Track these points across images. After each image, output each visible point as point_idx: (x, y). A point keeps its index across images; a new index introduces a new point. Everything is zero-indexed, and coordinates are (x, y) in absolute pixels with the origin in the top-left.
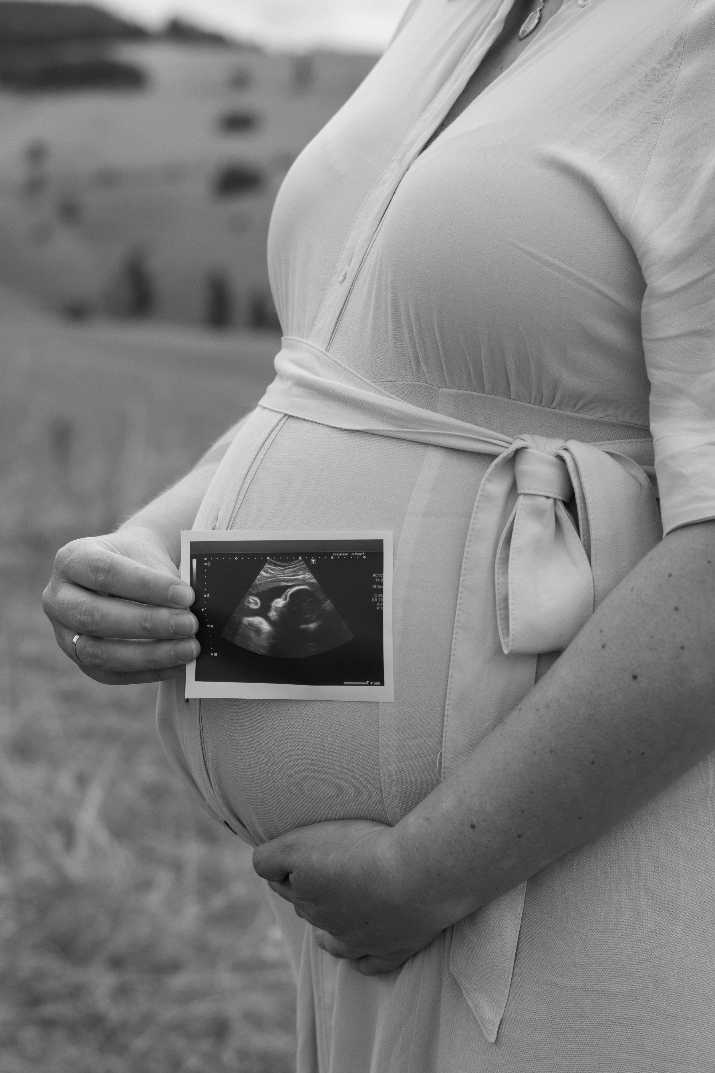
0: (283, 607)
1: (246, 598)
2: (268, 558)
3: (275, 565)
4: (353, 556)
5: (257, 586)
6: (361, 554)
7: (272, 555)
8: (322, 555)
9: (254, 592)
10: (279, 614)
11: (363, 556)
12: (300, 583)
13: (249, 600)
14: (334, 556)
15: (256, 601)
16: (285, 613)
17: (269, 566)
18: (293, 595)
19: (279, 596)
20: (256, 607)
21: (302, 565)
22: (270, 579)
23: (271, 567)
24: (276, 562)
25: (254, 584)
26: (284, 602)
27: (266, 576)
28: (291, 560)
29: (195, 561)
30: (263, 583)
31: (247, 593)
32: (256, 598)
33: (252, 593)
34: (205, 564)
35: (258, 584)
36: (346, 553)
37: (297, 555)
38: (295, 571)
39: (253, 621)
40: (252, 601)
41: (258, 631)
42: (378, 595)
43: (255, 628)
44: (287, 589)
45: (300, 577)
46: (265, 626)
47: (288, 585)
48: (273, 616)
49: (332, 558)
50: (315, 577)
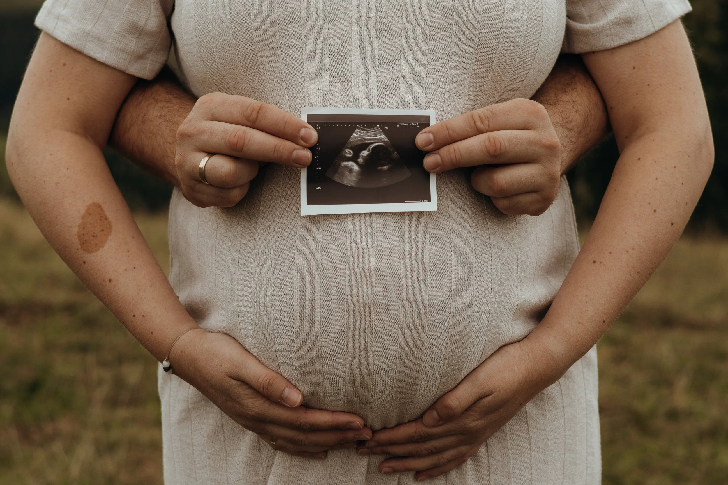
0: (367, 156)
1: (343, 150)
2: (358, 125)
3: (362, 130)
4: (411, 125)
5: (351, 142)
6: (416, 124)
7: (360, 124)
8: (392, 124)
9: (349, 147)
10: (364, 160)
12: (378, 141)
13: (345, 151)
15: (350, 152)
16: (367, 159)
17: (358, 130)
18: (374, 148)
19: (365, 149)
20: (350, 156)
21: (379, 130)
22: (359, 139)
23: (360, 131)
24: (363, 128)
25: (349, 141)
26: (368, 153)
27: (357, 136)
28: (372, 127)
30: (355, 141)
31: (345, 147)
32: (350, 150)
33: (348, 147)
35: (352, 141)
36: (407, 123)
37: (376, 124)
38: (375, 133)
39: (348, 164)
40: (347, 152)
41: (351, 170)
43: (349, 168)
44: (370, 145)
45: (378, 137)
46: (356, 168)
47: (370, 142)
48: (361, 161)
49: (398, 126)
50: (388, 138)
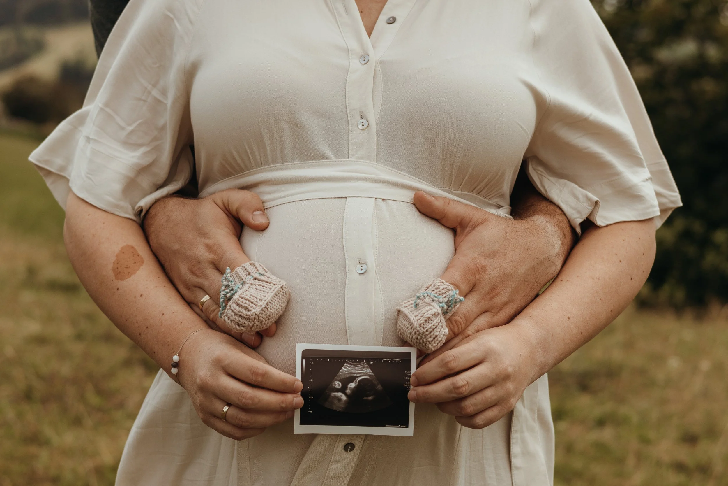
0: (354, 388)
1: (333, 382)
2: (347, 360)
3: (351, 364)
4: (394, 361)
5: (340, 375)
7: (349, 359)
8: (377, 359)
9: (338, 379)
10: (352, 391)
11: (399, 361)
12: (364, 375)
13: (335, 383)
14: (384, 360)
15: (339, 384)
16: (355, 391)
17: (347, 365)
18: (360, 381)
19: (352, 382)
20: (339, 387)
21: (366, 364)
22: (347, 372)
25: (338, 374)
26: (355, 385)
27: (345, 370)
28: (359, 362)
29: (304, 361)
30: (343, 374)
31: (334, 379)
32: (339, 382)
34: (311, 362)
36: (390, 359)
37: (363, 359)
38: (362, 368)
39: (337, 395)
40: (337, 384)
41: (339, 400)
42: (408, 383)
43: (337, 398)
44: (357, 378)
45: (364, 371)
46: (344, 398)
47: (357, 375)
48: (349, 392)
49: (382, 361)
50: (373, 372)
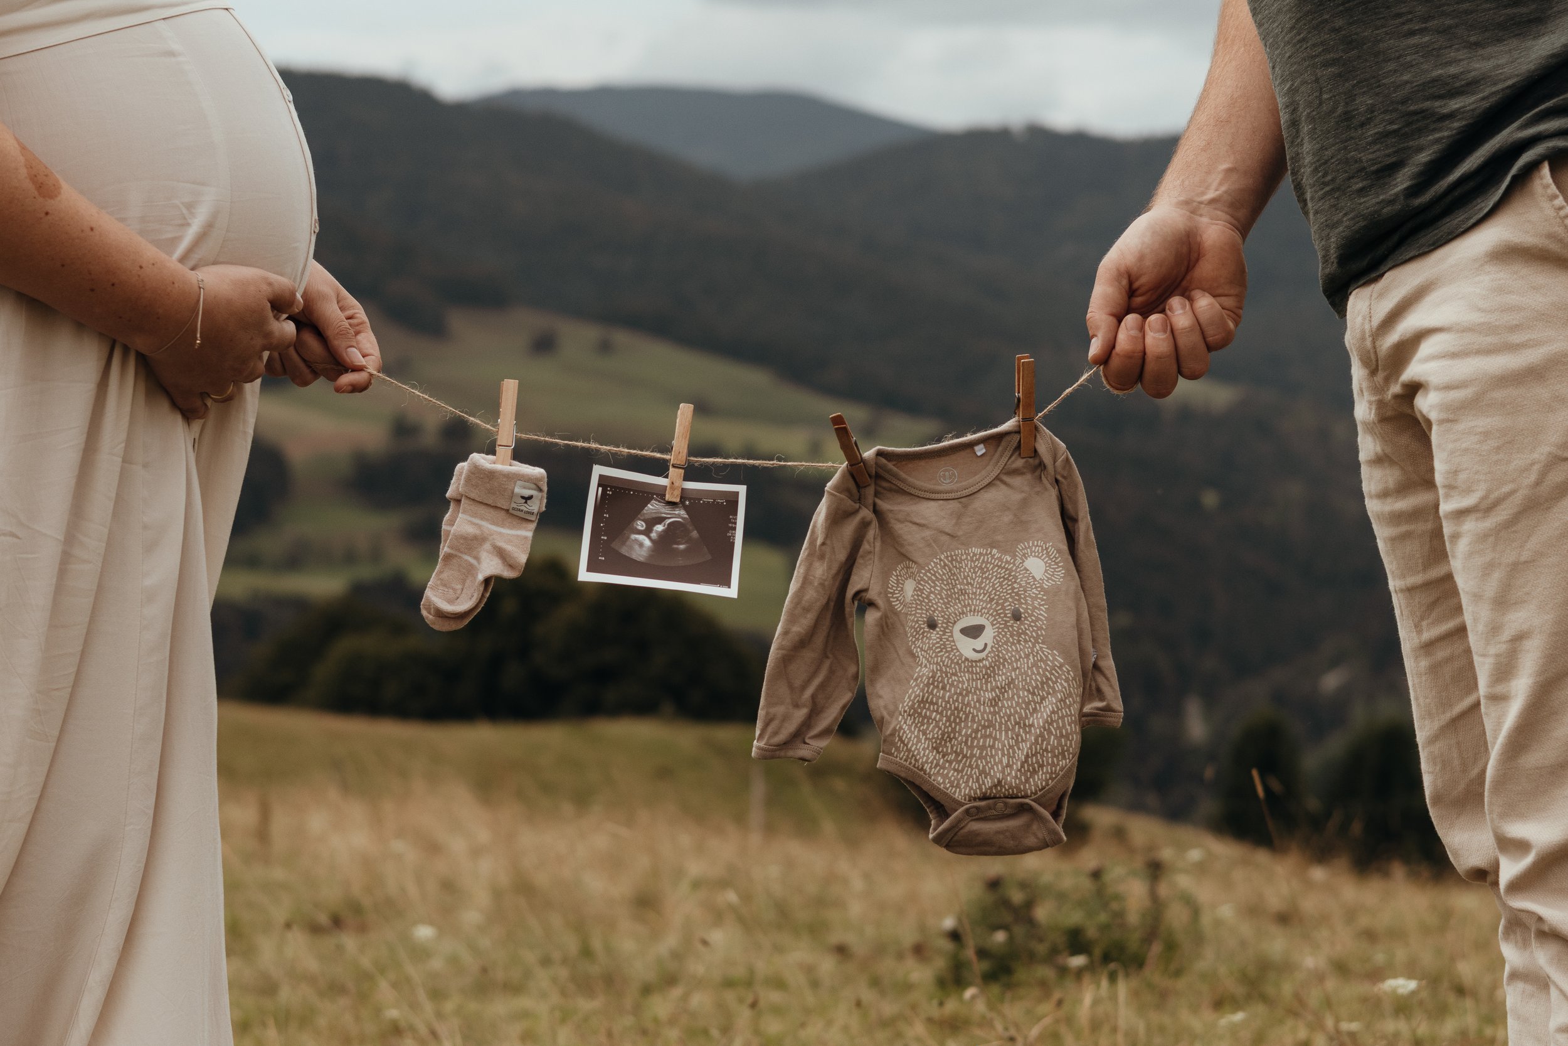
0: (662, 532)
1: (635, 521)
2: (655, 496)
3: (659, 502)
4: (716, 502)
5: (644, 514)
6: (722, 501)
7: (658, 495)
8: (695, 499)
9: (641, 518)
10: (659, 536)
11: (724, 502)
12: (676, 517)
13: (637, 523)
15: (642, 525)
16: (663, 536)
18: (669, 524)
19: (660, 523)
20: (642, 529)
21: (679, 504)
22: (654, 511)
23: (656, 502)
24: (660, 499)
25: (642, 512)
26: (663, 528)
27: (651, 509)
29: (600, 489)
30: (648, 513)
31: (637, 518)
32: (642, 522)
34: (608, 492)
36: (712, 499)
38: (674, 507)
39: (638, 538)
40: (639, 524)
41: (641, 545)
42: (732, 532)
43: (639, 542)
44: (666, 520)
45: (677, 512)
46: (647, 543)
47: (667, 517)
48: (654, 536)
49: (702, 502)
50: (688, 514)
